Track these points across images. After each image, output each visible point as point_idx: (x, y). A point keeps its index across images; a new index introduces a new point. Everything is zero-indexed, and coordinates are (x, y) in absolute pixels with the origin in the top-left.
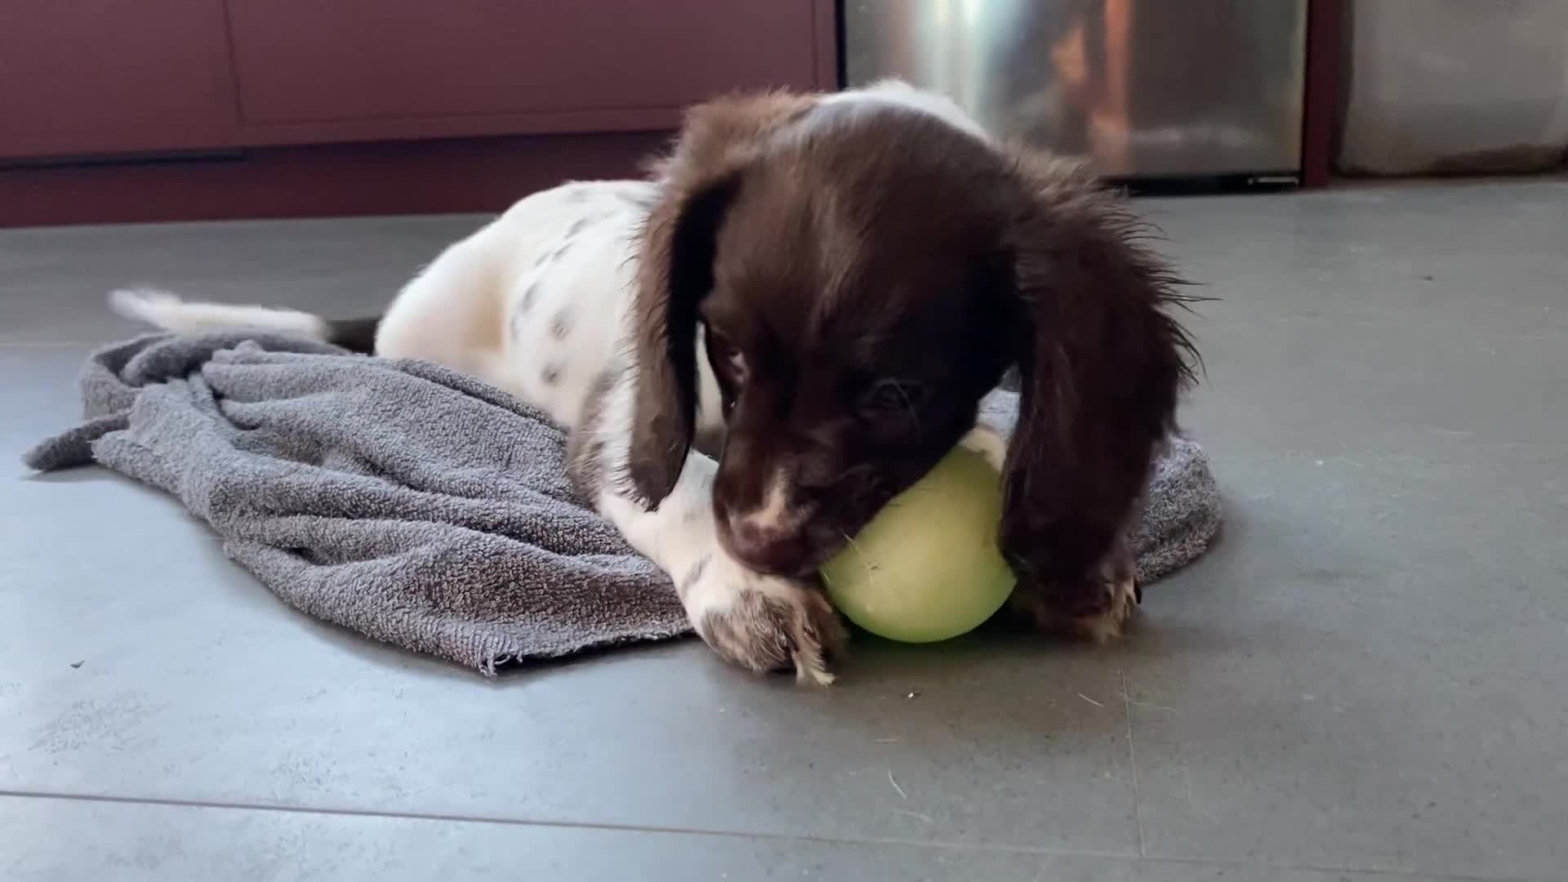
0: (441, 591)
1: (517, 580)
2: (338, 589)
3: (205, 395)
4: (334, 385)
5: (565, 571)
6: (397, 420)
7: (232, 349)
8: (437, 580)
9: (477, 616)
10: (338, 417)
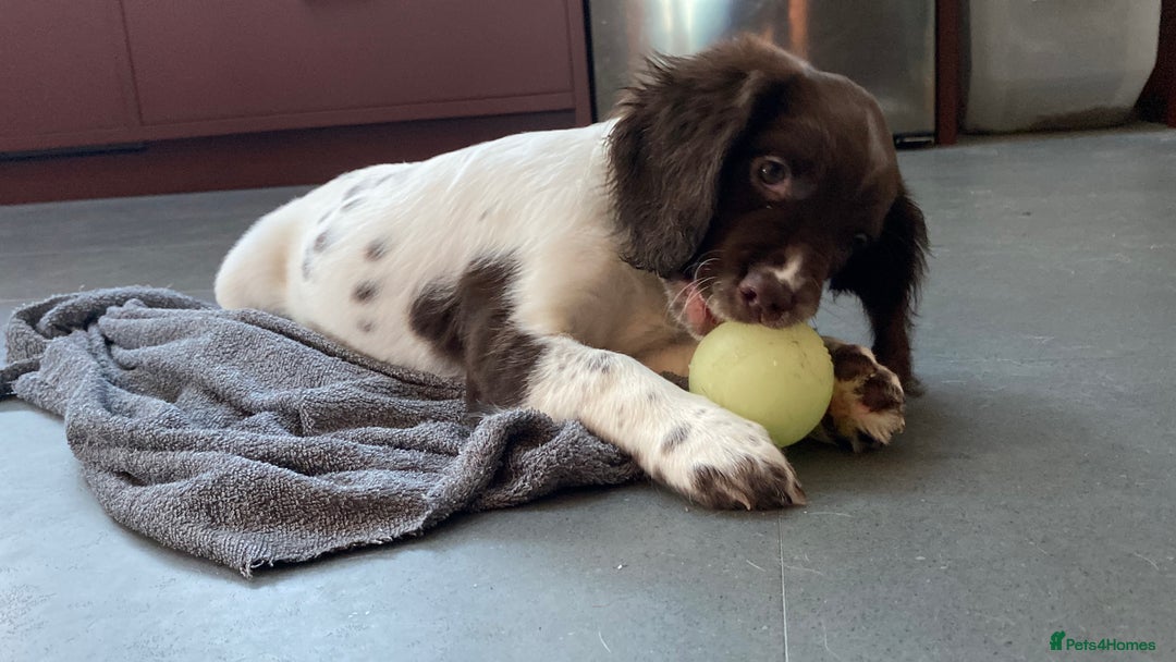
0: (218, 508)
1: (275, 498)
2: (143, 507)
3: (99, 342)
4: (189, 333)
5: (312, 490)
6: (235, 360)
7: (121, 306)
8: (214, 500)
9: (245, 528)
10: (189, 359)
